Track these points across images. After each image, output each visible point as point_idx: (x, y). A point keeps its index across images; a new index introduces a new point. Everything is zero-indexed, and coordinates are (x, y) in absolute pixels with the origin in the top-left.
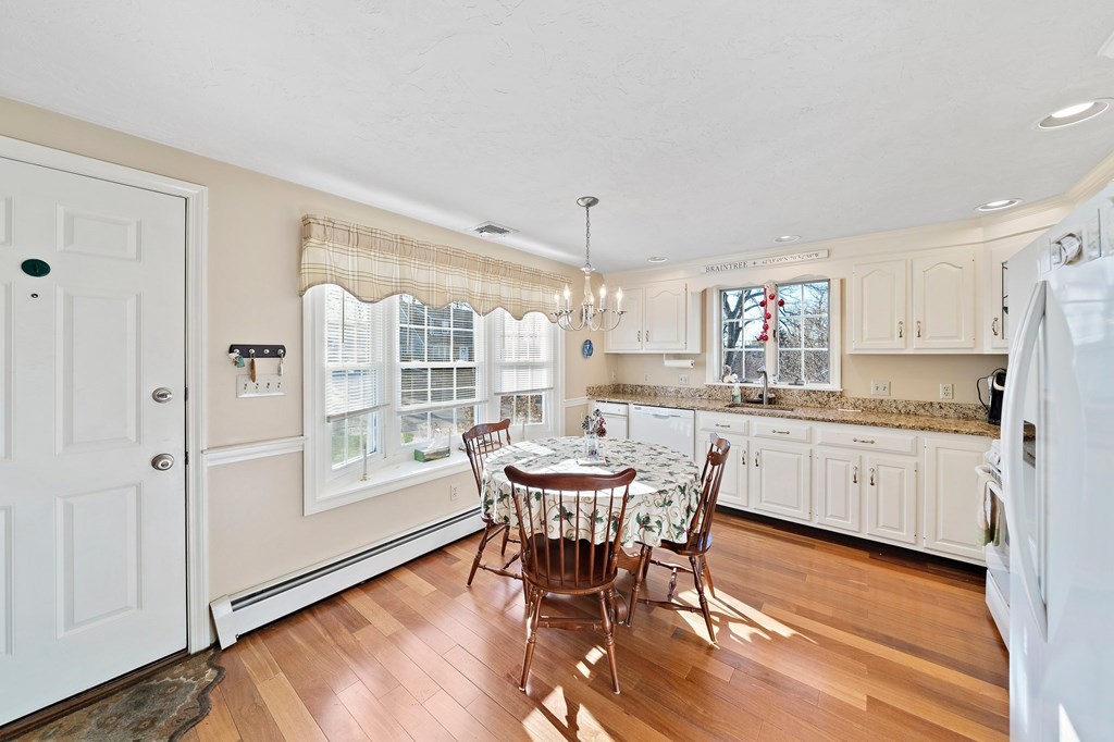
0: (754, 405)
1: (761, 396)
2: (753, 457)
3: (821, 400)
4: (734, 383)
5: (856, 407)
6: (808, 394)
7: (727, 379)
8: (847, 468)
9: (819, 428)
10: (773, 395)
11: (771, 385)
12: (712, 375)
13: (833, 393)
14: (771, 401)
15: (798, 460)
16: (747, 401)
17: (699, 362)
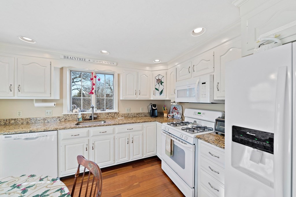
0: (88, 121)
1: (91, 117)
2: (91, 145)
3: (112, 116)
4: (78, 113)
5: (122, 117)
6: (108, 114)
7: (74, 111)
8: (125, 139)
9: (117, 127)
10: (96, 116)
11: (95, 112)
12: (66, 109)
13: (116, 113)
14: (95, 118)
15: (110, 142)
16: (85, 119)
17: (59, 103)
